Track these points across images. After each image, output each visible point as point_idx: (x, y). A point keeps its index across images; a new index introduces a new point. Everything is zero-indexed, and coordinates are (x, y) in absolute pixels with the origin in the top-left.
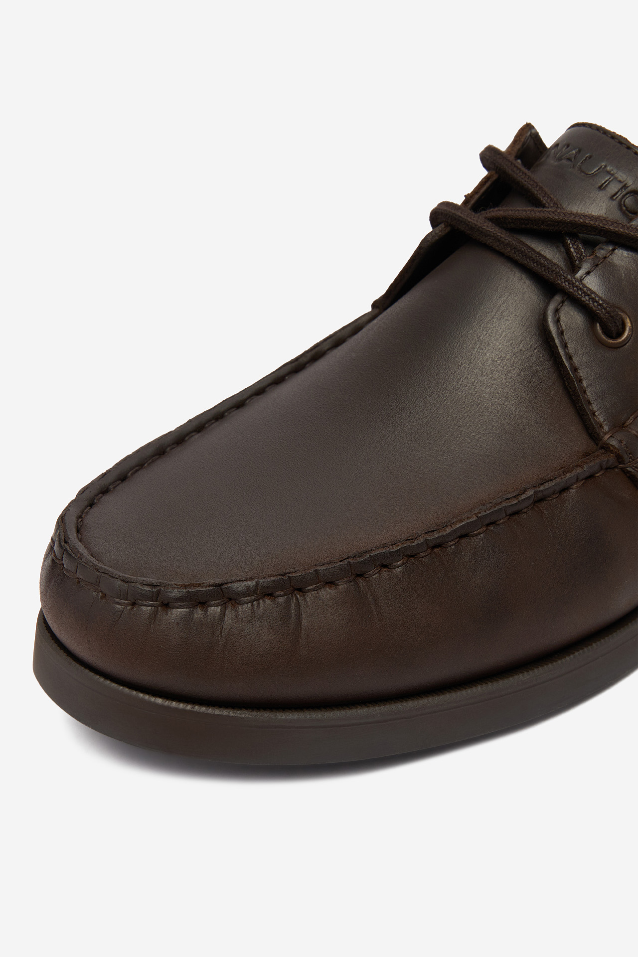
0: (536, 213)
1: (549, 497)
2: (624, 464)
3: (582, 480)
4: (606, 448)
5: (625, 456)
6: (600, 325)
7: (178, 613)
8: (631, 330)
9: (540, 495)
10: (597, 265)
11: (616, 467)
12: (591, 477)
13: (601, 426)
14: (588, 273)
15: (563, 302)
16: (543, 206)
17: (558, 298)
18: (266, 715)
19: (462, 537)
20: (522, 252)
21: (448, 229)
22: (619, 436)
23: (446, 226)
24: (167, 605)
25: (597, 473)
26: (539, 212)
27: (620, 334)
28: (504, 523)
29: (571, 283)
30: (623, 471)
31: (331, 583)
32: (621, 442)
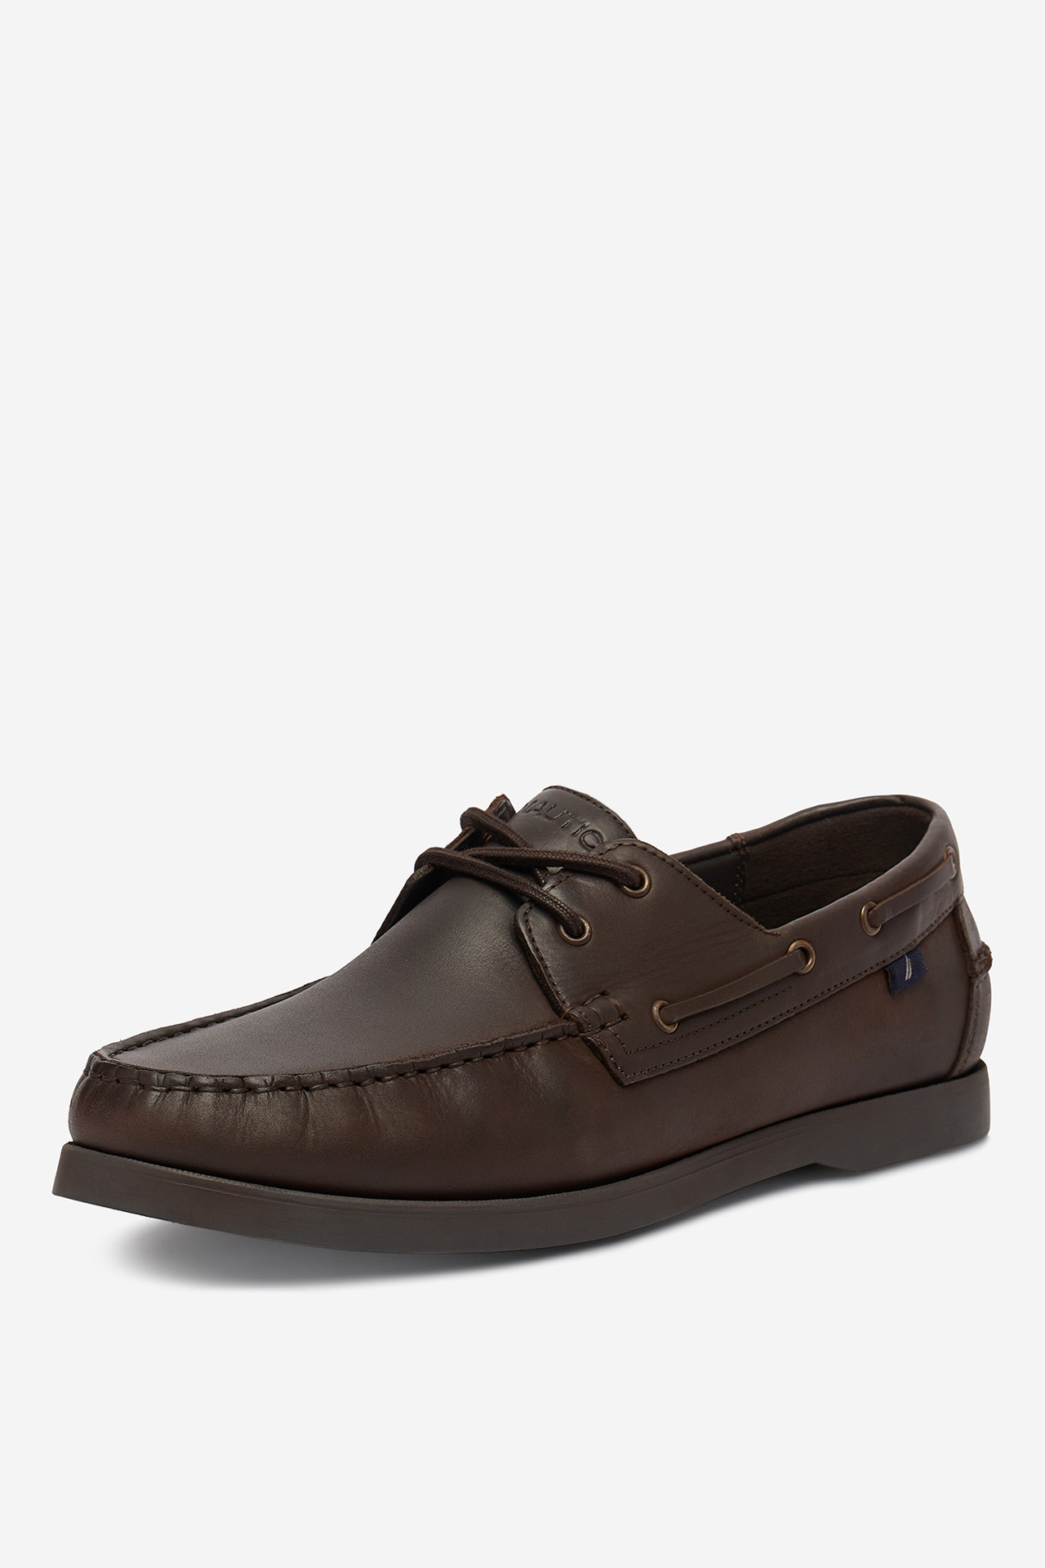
0: (507, 852)
1: (518, 1047)
2: (584, 1032)
3: (547, 1039)
4: (568, 1018)
5: (585, 1026)
6: (564, 928)
7: (208, 1098)
8: (590, 932)
9: (511, 1045)
10: (561, 882)
11: (577, 1036)
12: (553, 1039)
13: (564, 1002)
14: (553, 887)
15: (531, 908)
16: (517, 846)
17: (527, 905)
18: (278, 1191)
19: (444, 1066)
20: (494, 872)
21: (432, 869)
22: (580, 1009)
23: (429, 867)
24: (197, 1089)
25: (560, 1037)
26: (509, 850)
27: (581, 934)
28: (478, 1061)
29: (539, 893)
30: (584, 1040)
31: (333, 1085)
32: (581, 1013)
